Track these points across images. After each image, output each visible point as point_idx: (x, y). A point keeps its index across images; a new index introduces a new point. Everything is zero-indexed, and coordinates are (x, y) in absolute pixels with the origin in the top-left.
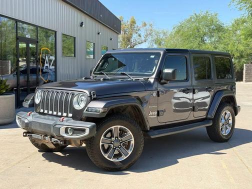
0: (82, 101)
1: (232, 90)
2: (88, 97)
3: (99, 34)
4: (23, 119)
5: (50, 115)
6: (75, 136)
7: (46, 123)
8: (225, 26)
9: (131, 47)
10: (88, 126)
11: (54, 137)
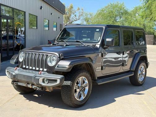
0: (53, 60)
1: (145, 52)
2: (58, 57)
3: (52, 14)
4: (11, 72)
5: (30, 69)
6: (50, 85)
7: (28, 75)
8: (129, 10)
9: (70, 23)
10: (58, 77)
11: (34, 85)
